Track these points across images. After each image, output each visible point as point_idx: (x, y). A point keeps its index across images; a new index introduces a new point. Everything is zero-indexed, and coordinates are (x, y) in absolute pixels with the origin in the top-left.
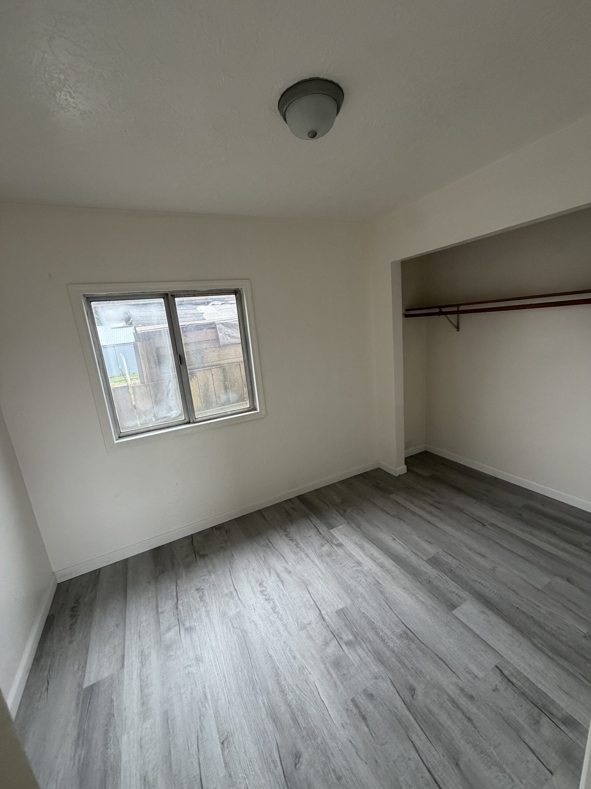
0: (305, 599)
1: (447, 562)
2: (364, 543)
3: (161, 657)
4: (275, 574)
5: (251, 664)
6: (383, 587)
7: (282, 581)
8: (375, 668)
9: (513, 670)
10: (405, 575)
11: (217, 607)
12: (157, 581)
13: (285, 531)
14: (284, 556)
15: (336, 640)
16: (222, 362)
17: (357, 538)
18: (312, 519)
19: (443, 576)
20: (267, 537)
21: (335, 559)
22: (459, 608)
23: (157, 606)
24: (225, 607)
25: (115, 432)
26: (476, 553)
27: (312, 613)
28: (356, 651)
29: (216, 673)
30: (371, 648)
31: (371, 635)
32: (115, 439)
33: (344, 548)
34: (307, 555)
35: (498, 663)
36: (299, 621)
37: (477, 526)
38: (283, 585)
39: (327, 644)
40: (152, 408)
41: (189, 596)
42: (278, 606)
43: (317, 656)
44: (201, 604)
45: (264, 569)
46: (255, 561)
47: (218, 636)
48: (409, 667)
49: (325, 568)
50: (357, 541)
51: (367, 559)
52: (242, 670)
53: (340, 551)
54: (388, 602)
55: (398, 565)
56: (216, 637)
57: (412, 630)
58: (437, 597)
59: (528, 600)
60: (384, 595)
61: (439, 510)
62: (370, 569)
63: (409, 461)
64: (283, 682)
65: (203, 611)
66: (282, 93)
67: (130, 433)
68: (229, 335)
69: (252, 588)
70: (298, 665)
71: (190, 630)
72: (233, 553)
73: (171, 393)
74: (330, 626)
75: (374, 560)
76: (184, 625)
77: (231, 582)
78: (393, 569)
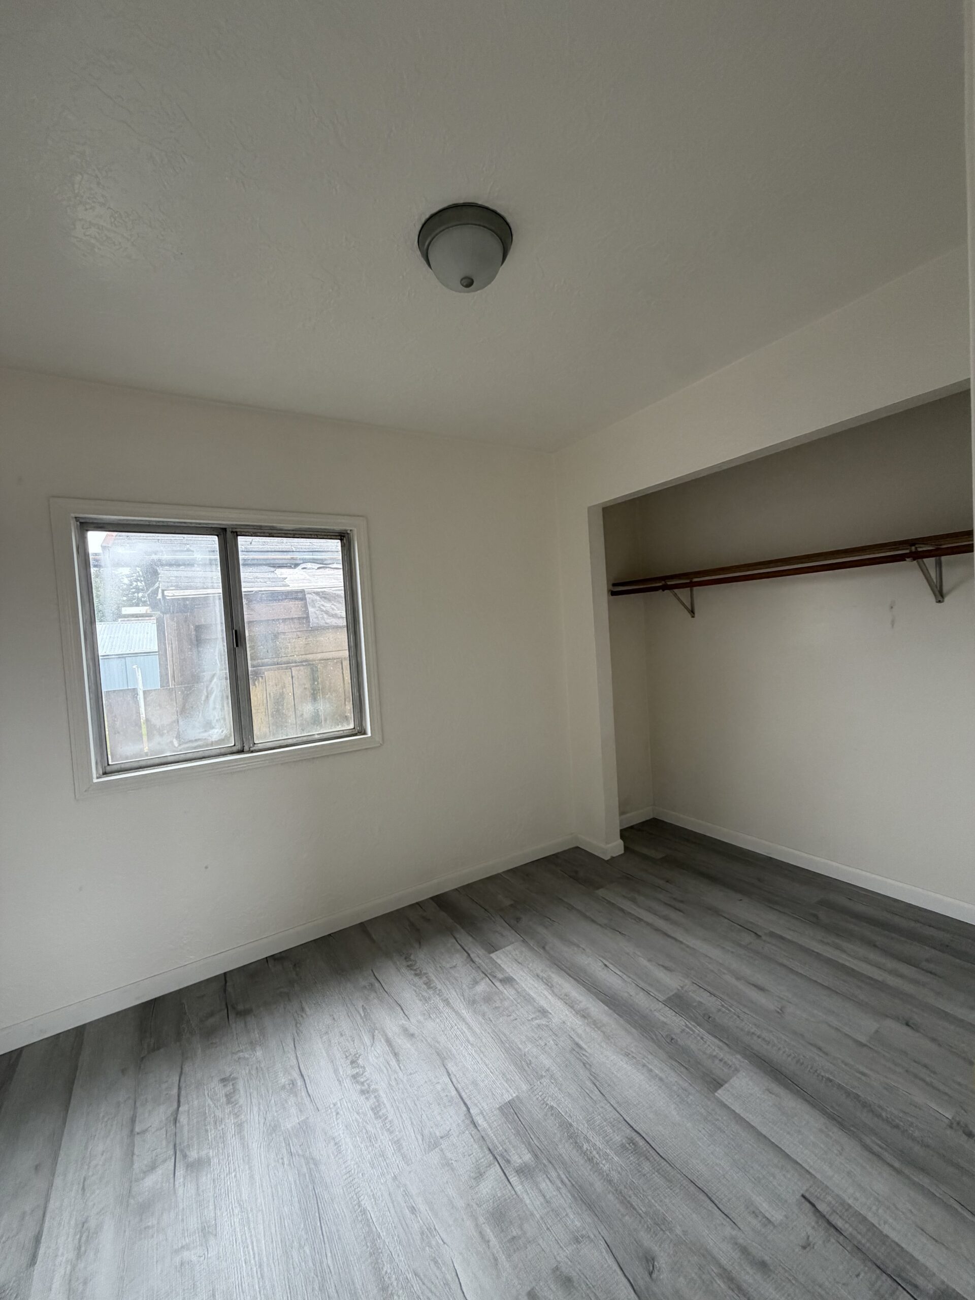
0: (439, 1087)
1: (700, 1002)
2: (553, 976)
3: (125, 1231)
4: (382, 1040)
5: (320, 1232)
6: (587, 1054)
7: (395, 1054)
8: (576, 1220)
9: (833, 1202)
10: (626, 1030)
11: (261, 1113)
12: (140, 1067)
13: (407, 958)
14: (402, 1005)
15: (498, 1165)
16: (310, 657)
17: (539, 966)
18: (457, 936)
19: (694, 1028)
20: (372, 971)
21: (499, 1007)
22: (727, 1085)
23: (133, 1120)
24: (277, 1112)
25: (97, 763)
26: (749, 983)
27: (451, 1114)
28: (536, 1184)
29: (243, 1259)
30: (567, 1177)
31: (565, 1150)
32: (95, 776)
33: (516, 986)
34: (447, 1002)
35: (807, 1190)
36: (426, 1132)
37: (747, 938)
38: (398, 1061)
39: (479, 1175)
40: (174, 722)
41: (204, 1095)
42: (384, 1104)
43: (460, 1203)
44: (228, 1109)
45: (363, 1032)
46: (346, 1017)
47: (257, 1177)
48: (640, 1211)
49: (480, 1024)
50: (539, 972)
51: (560, 1004)
52: (301, 1247)
53: (508, 992)
54: (597, 1084)
55: (614, 1011)
56: (252, 1177)
57: (644, 1135)
58: (686, 1068)
59: (846, 1064)
60: (590, 1070)
61: (682, 914)
62: (564, 1022)
63: (626, 834)
64: (387, 1268)
65: (230, 1122)
66: (423, 221)
67: (127, 766)
68: (327, 612)
69: (336, 1071)
70: (421, 1228)
71: (197, 1166)
72: (304, 1004)
73: (213, 696)
74: (486, 1138)
75: (571, 1004)
76: (185, 1156)
77: (295, 1061)
78: (605, 1019)
